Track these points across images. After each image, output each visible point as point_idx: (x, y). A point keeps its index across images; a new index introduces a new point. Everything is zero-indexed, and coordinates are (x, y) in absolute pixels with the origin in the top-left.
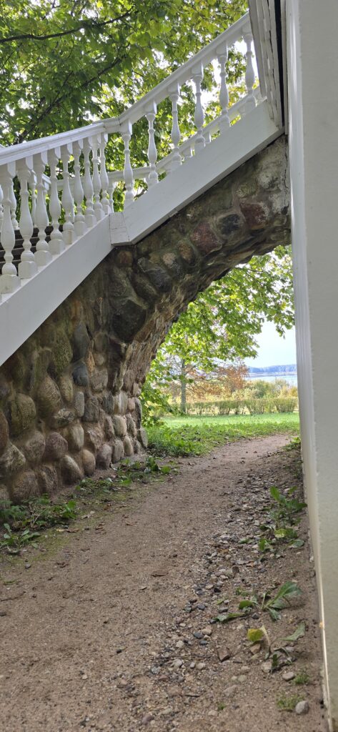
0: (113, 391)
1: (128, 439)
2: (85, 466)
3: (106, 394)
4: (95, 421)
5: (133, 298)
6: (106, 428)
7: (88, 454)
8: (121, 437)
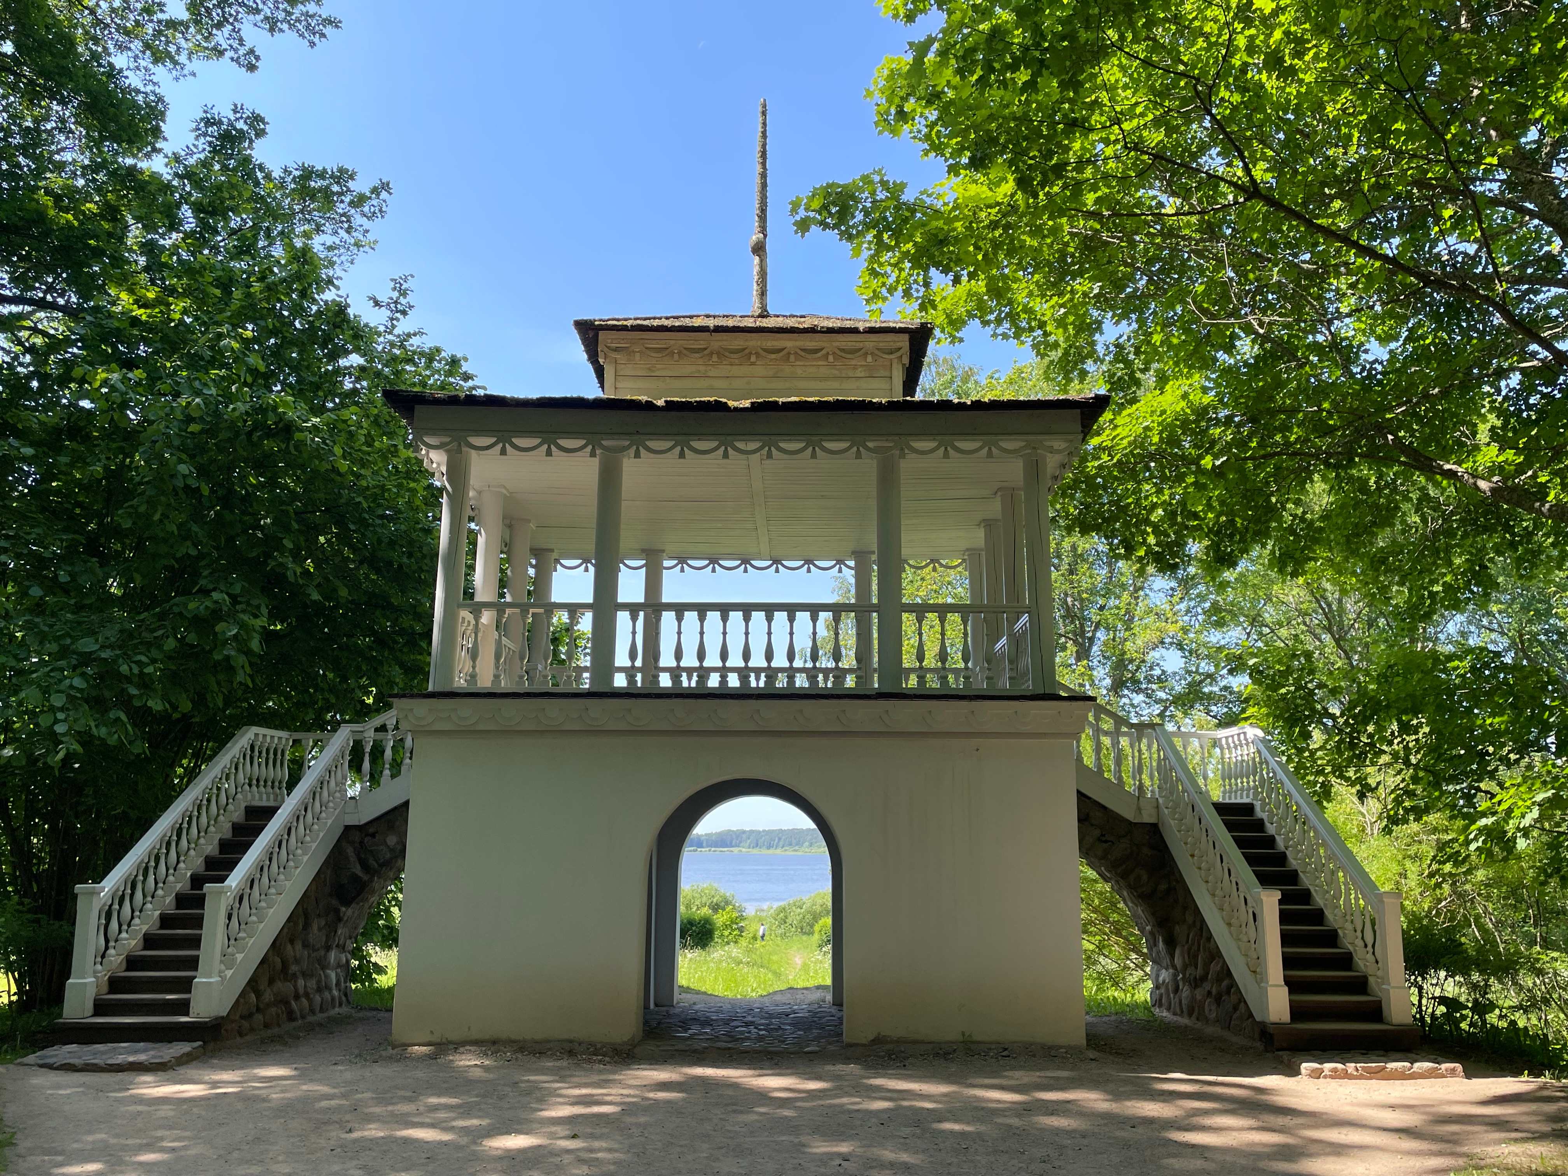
0: (328, 948)
1: (335, 993)
2: (301, 1010)
3: (322, 953)
4: (312, 976)
5: (358, 870)
6: (319, 982)
7: (304, 1001)
8: (329, 989)
